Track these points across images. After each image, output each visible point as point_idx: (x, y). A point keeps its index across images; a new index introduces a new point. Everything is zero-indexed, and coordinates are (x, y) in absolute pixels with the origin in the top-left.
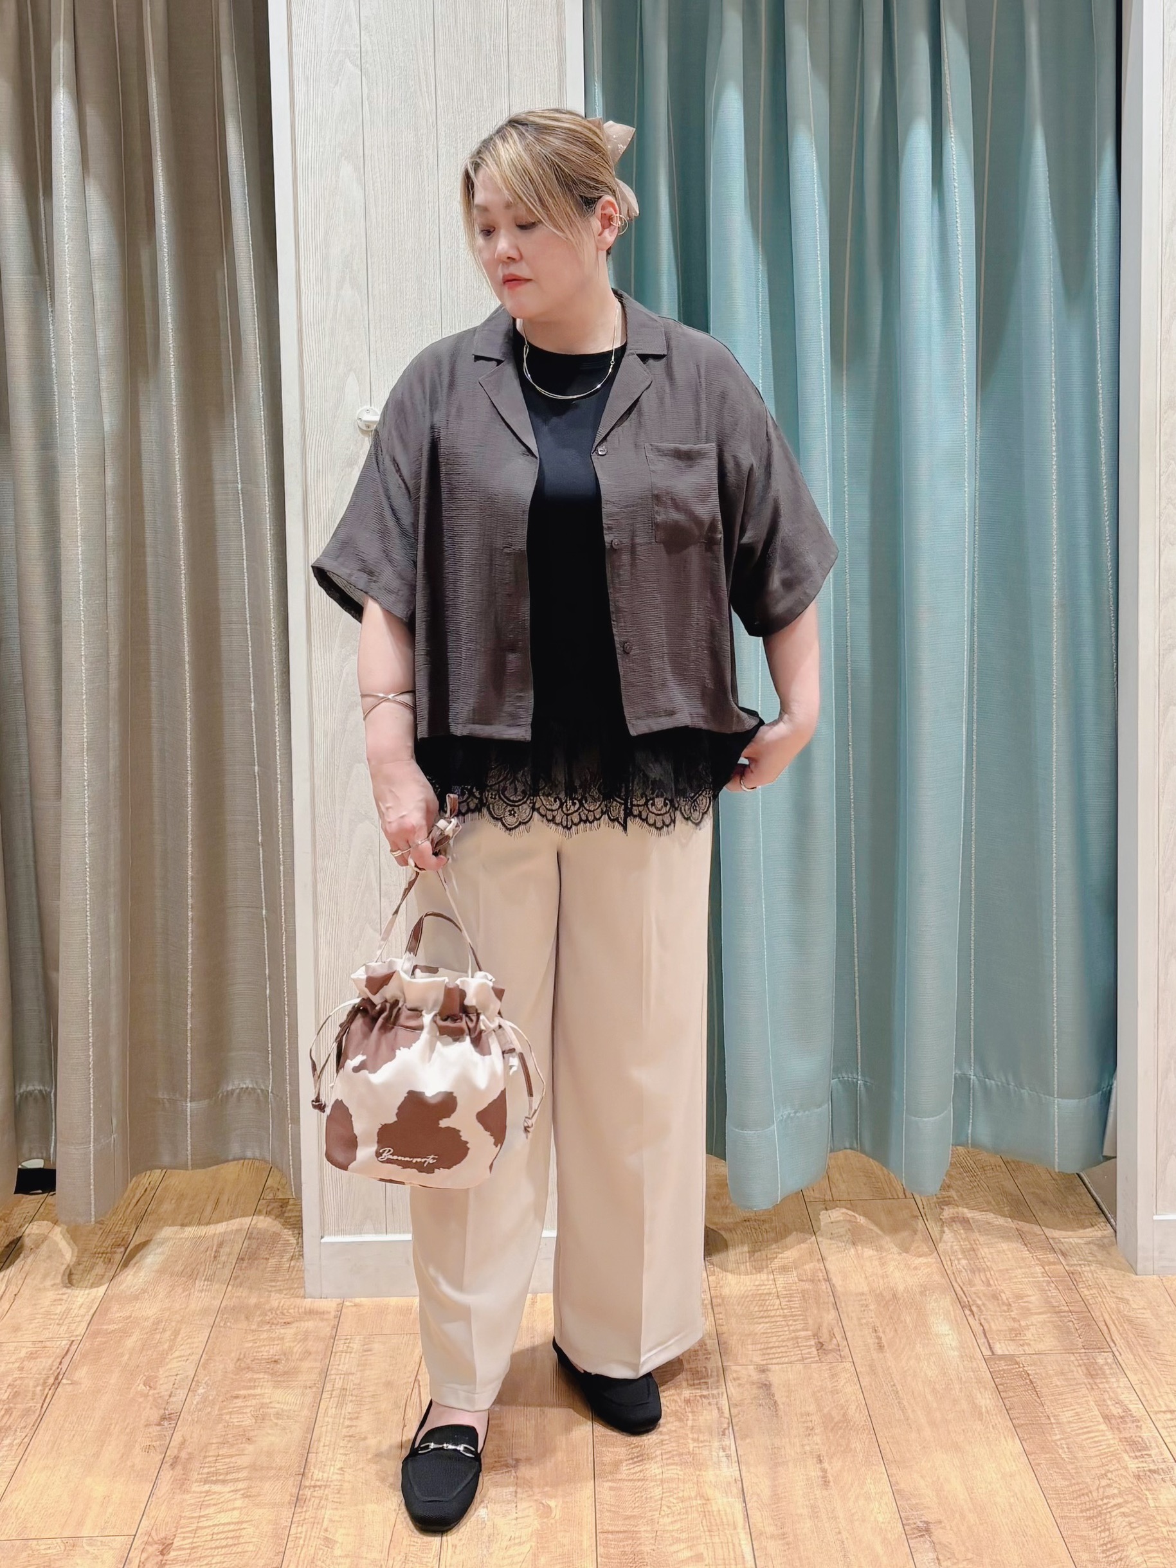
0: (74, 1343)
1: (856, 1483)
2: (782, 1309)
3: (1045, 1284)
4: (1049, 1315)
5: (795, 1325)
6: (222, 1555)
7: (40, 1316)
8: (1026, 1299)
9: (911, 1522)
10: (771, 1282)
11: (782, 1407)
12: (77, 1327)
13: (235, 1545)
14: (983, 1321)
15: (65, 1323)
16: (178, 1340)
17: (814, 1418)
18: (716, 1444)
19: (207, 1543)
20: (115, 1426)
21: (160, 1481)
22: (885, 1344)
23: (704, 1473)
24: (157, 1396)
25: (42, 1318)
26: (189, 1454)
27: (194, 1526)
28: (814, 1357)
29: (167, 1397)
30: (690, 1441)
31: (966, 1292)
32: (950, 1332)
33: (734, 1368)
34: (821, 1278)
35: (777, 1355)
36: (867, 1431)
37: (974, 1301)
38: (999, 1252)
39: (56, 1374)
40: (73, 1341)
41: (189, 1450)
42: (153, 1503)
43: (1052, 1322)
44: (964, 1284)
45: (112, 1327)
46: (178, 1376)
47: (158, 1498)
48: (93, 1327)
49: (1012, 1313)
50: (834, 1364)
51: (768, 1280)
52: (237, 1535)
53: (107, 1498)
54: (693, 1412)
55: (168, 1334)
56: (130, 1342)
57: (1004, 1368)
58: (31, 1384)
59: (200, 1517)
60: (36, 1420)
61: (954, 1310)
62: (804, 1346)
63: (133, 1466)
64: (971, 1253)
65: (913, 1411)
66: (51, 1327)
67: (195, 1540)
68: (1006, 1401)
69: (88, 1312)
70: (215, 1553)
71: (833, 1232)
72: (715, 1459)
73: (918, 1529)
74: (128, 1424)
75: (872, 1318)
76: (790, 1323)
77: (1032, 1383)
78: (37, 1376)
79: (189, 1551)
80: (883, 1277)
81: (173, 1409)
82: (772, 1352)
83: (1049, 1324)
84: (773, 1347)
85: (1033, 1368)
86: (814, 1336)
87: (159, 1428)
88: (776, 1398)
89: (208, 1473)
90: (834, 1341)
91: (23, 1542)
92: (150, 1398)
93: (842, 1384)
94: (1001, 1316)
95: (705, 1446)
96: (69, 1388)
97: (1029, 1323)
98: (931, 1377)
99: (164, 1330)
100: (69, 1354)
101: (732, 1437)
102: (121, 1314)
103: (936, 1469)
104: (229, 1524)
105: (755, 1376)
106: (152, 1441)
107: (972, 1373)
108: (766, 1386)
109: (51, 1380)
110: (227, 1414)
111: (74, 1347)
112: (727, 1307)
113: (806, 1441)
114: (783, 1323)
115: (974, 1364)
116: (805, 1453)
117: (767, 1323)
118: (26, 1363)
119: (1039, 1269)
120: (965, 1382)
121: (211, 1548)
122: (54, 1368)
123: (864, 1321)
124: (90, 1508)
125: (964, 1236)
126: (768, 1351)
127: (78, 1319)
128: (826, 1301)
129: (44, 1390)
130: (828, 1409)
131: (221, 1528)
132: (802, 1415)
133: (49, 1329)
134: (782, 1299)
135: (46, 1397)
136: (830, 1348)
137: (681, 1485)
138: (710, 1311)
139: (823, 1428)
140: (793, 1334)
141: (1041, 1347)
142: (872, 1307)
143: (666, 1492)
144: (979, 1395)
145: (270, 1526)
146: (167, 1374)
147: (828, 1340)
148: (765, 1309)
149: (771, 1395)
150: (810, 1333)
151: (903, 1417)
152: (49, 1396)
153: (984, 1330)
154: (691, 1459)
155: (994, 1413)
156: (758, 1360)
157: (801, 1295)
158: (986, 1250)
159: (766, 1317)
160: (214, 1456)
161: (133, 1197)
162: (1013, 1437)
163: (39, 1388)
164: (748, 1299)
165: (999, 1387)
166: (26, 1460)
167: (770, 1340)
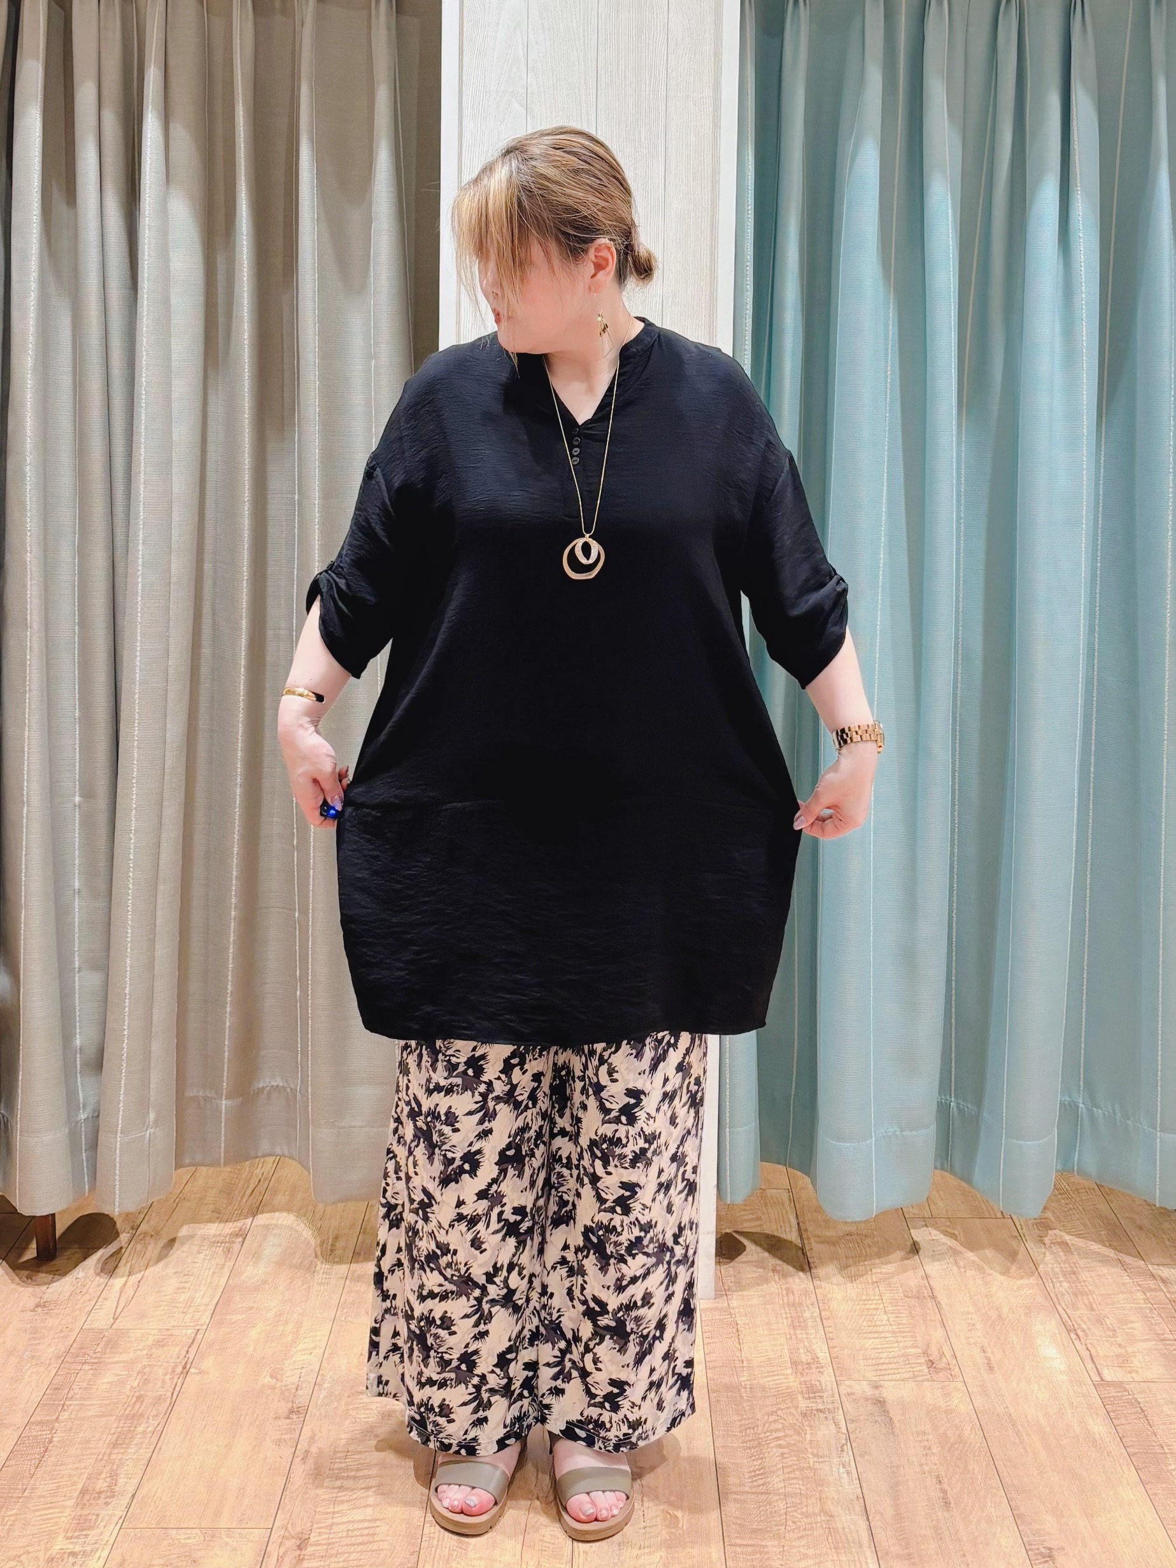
0: (200, 1332)
1: (977, 1506)
2: (890, 1325)
3: (1148, 1311)
4: (1154, 1342)
5: (905, 1341)
6: (358, 1552)
7: (164, 1304)
8: (1130, 1325)
9: (1033, 1547)
10: (877, 1297)
11: (897, 1425)
12: (201, 1316)
13: (371, 1542)
14: (1089, 1346)
15: (190, 1311)
16: (302, 1331)
17: (930, 1437)
18: (836, 1460)
19: (342, 1539)
20: (245, 1418)
21: (292, 1476)
22: (995, 1366)
23: (826, 1489)
24: (283, 1388)
25: (166, 1305)
26: (320, 1448)
27: (329, 1522)
28: (926, 1375)
29: (294, 1391)
30: (810, 1456)
31: (1070, 1315)
32: (1058, 1356)
33: (847, 1383)
34: (926, 1295)
35: (888, 1371)
36: (983, 1453)
37: (1079, 1325)
38: (1100, 1276)
39: (184, 1363)
40: (198, 1330)
41: (320, 1446)
42: (287, 1497)
43: (1157, 1350)
44: (1068, 1307)
45: (235, 1317)
46: (303, 1371)
47: (292, 1493)
48: (217, 1317)
49: (1117, 1339)
50: (946, 1383)
51: (874, 1295)
52: (372, 1532)
53: (242, 1491)
54: (810, 1426)
55: (290, 1327)
56: (254, 1333)
57: (1115, 1394)
58: (161, 1371)
59: (333, 1513)
60: (168, 1409)
61: (1060, 1333)
62: (914, 1363)
63: (266, 1458)
64: (1072, 1276)
65: (1028, 1435)
66: (176, 1315)
67: (331, 1536)
68: (1118, 1428)
69: (211, 1301)
70: (352, 1550)
71: (935, 1249)
72: (836, 1475)
73: (1041, 1554)
74: (258, 1415)
75: (979, 1337)
76: (899, 1339)
77: (1143, 1411)
78: (164, 1364)
79: (326, 1547)
80: (987, 1296)
81: (299, 1403)
82: (883, 1368)
83: (1155, 1352)
84: (884, 1363)
85: (1143, 1396)
86: (924, 1354)
87: (288, 1421)
88: (891, 1415)
89: (339, 1469)
90: (944, 1360)
91: (163, 1531)
92: (277, 1391)
93: (955, 1403)
94: (1107, 1341)
95: (825, 1461)
96: (198, 1377)
97: (1135, 1350)
98: (1043, 1401)
99: (286, 1322)
100: (196, 1341)
101: (850, 1453)
102: (244, 1305)
103: (1055, 1496)
104: (362, 1521)
105: (869, 1392)
106: (282, 1434)
107: (1083, 1398)
108: (881, 1403)
109: (179, 1369)
110: (353, 1409)
111: (199, 1336)
112: (836, 1321)
113: (924, 1461)
114: (893, 1339)
115: (1084, 1388)
116: (924, 1473)
117: (876, 1338)
118: (153, 1350)
119: (1140, 1295)
120: (1077, 1407)
121: (347, 1545)
122: (181, 1357)
123: (971, 1340)
124: (226, 1499)
125: (1064, 1258)
126: (880, 1367)
127: (202, 1308)
128: (933, 1318)
129: (173, 1378)
130: (943, 1428)
131: (356, 1526)
132: (918, 1433)
133: (172, 1317)
134: (889, 1315)
135: (176, 1385)
136: (940, 1367)
137: (804, 1500)
138: (820, 1324)
139: (939, 1449)
140: (903, 1351)
141: (1150, 1375)
142: (978, 1326)
143: (790, 1507)
144: (1091, 1422)
145: (404, 1526)
146: (292, 1367)
147: (938, 1358)
148: (873, 1324)
149: (886, 1412)
150: (919, 1350)
151: (1017, 1441)
152: (179, 1384)
153: (1091, 1355)
154: (812, 1474)
155: (1108, 1440)
156: (871, 1375)
157: (907, 1312)
158: (1087, 1274)
159: (875, 1333)
160: (344, 1452)
161: (248, 1187)
162: (1128, 1465)
163: (168, 1377)
164: (856, 1313)
165: (1111, 1414)
166: (160, 1449)
167: (881, 1355)
